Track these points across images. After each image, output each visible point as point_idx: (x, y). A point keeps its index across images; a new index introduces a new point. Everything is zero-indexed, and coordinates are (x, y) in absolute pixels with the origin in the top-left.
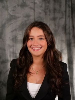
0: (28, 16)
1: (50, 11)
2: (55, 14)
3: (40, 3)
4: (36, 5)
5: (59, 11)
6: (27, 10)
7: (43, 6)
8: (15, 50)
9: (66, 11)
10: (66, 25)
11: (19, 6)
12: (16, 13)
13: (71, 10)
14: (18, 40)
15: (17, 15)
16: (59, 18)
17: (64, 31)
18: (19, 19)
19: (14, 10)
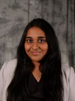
0: (20, 20)
1: (48, 14)
2: (54, 18)
3: (36, 4)
4: (31, 7)
5: (60, 15)
6: (20, 13)
7: (40, 8)
8: (2, 61)
9: (67, 15)
10: (67, 32)
11: (11, 8)
12: (6, 16)
13: (73, 14)
14: (7, 48)
15: (7, 18)
16: (59, 23)
17: (65, 40)
18: (9, 23)
19: (4, 12)
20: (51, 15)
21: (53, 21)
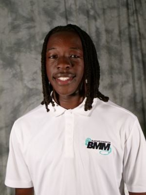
20: (106, 73)
21: (111, 81)
